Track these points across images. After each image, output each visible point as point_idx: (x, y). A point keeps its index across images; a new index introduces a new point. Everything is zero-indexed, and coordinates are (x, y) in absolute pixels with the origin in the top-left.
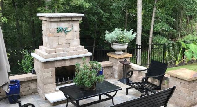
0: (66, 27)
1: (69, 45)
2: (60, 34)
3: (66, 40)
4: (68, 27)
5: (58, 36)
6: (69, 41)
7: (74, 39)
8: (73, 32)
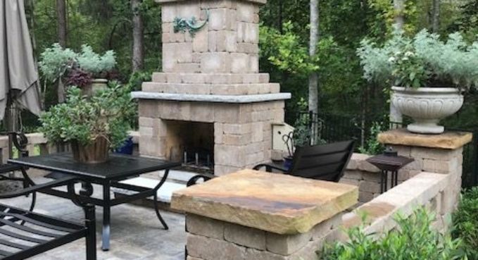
0: (194, 19)
1: (199, 66)
2: (179, 36)
3: (193, 51)
4: (197, 17)
5: (177, 42)
6: (200, 56)
7: (211, 50)
8: (209, 31)
